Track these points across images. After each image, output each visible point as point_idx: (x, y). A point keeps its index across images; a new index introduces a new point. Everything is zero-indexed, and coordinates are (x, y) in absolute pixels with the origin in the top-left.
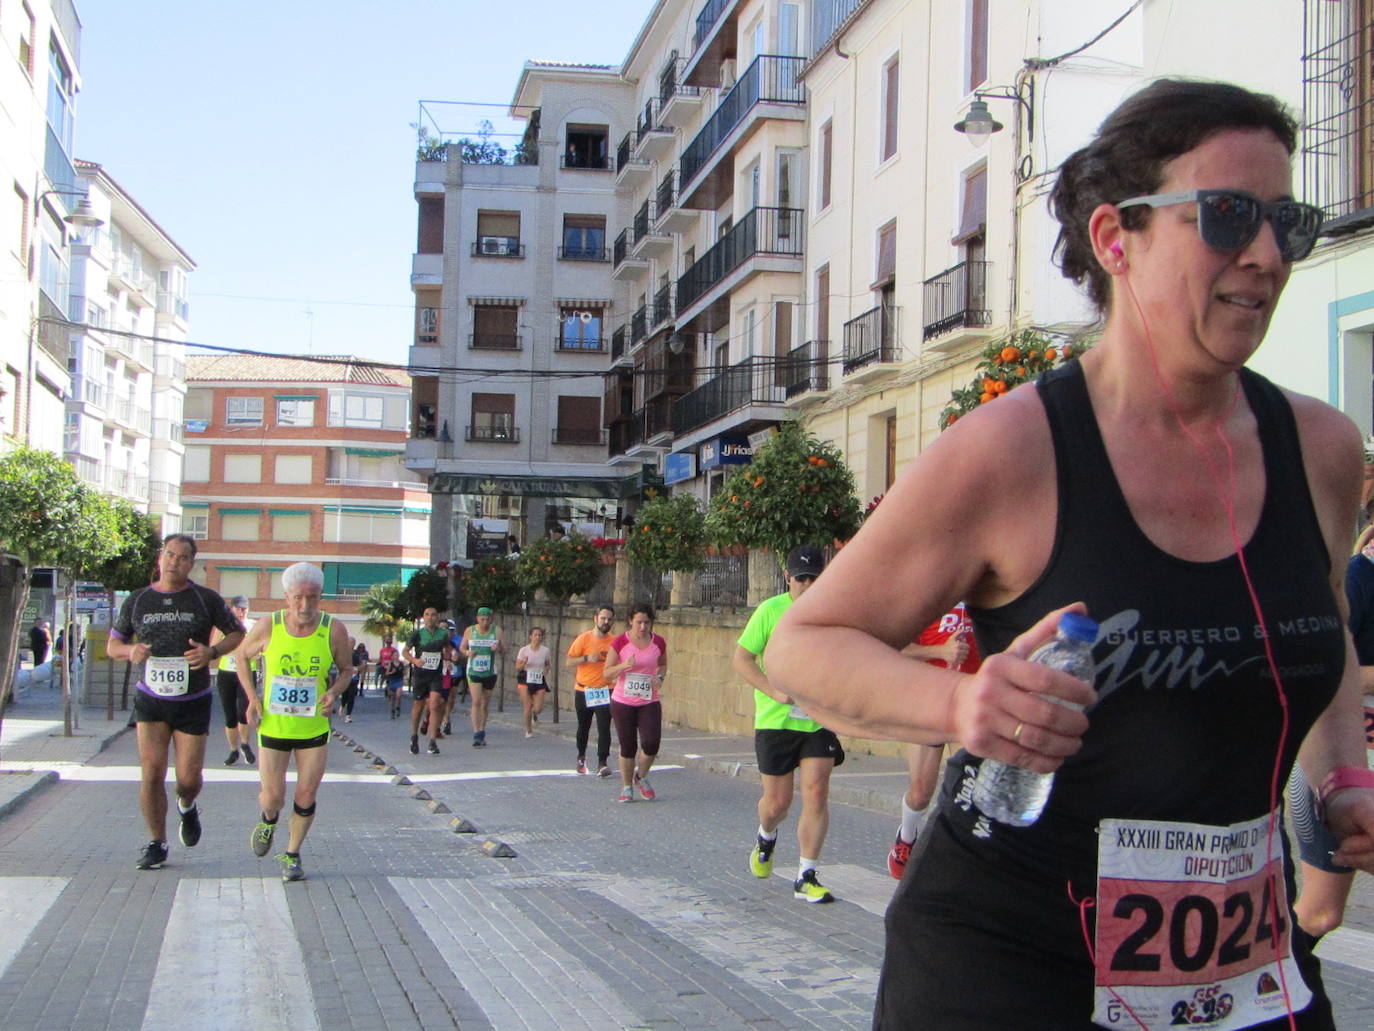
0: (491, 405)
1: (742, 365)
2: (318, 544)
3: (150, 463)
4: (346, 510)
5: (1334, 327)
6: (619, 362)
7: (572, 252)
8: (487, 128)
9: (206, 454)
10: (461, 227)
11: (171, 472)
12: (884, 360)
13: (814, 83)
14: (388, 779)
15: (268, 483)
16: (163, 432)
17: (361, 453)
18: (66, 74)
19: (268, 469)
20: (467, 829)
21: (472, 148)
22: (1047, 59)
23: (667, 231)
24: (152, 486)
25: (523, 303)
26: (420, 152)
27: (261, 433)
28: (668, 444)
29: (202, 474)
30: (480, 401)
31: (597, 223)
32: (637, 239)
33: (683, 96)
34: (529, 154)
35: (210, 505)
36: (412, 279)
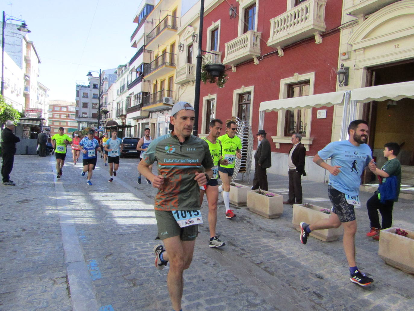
0: (86, 113)
2: (67, 126)
4: (71, 122)
7: (94, 98)
9: (52, 114)
10: (81, 94)
13: (108, 91)
15: (60, 118)
16: (46, 112)
17: (73, 115)
19: (60, 116)
21: (83, 85)
25: (88, 103)
27: (59, 111)
29: (52, 117)
31: (97, 95)
34: (89, 87)
35: (53, 120)
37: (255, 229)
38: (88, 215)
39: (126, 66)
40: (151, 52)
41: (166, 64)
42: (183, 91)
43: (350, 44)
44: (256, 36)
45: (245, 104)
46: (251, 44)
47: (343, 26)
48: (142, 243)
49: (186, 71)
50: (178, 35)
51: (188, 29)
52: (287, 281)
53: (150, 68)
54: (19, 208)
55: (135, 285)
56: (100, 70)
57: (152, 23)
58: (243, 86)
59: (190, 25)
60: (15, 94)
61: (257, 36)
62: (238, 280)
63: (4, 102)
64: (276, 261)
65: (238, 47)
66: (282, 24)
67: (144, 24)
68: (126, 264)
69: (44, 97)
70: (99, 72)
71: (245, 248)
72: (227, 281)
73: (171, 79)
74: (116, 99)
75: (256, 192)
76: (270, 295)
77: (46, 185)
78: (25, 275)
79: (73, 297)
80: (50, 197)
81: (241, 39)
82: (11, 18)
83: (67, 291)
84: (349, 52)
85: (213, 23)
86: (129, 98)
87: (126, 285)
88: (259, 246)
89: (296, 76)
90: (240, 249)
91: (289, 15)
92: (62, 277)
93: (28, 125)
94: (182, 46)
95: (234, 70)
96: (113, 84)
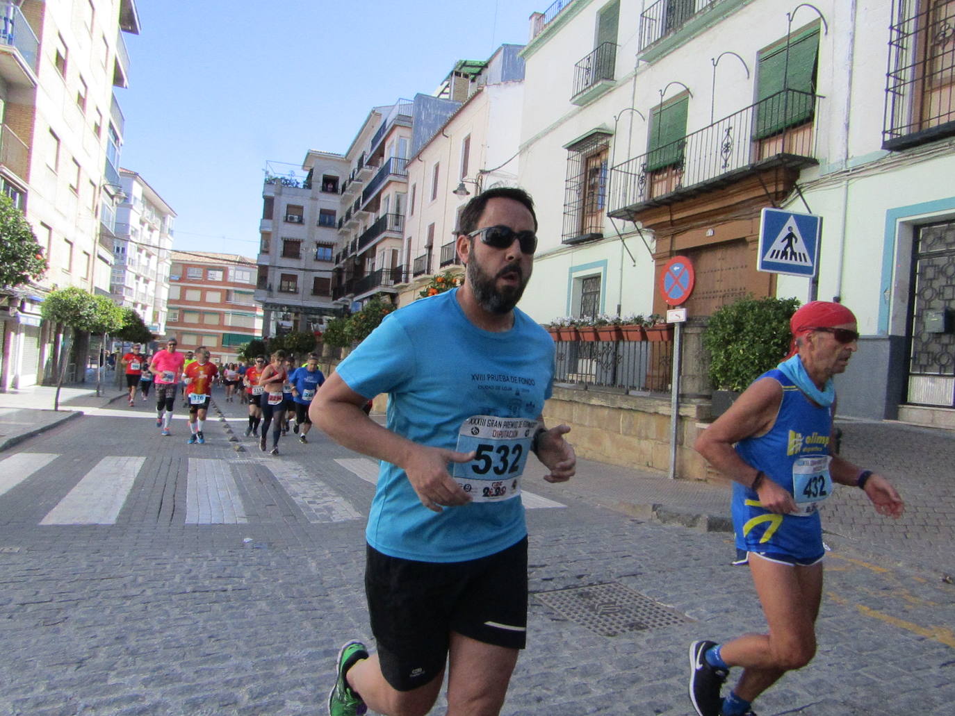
1: (378, 271)
2: (222, 326)
3: (155, 291)
4: (233, 314)
5: (570, 276)
6: (337, 266)
7: (322, 223)
8: (292, 174)
9: (179, 288)
10: (280, 210)
11: (164, 295)
12: (428, 273)
13: (411, 169)
14: (218, 419)
15: (203, 301)
16: (161, 279)
17: (241, 292)
18: (116, 138)
19: (203, 296)
20: (235, 440)
21: (286, 180)
22: (487, 169)
23: (358, 218)
24: (156, 301)
25: (303, 241)
26: (266, 180)
27: (201, 282)
28: (352, 298)
29: (177, 297)
30: (284, 277)
31: (333, 213)
32: (347, 220)
33: (366, 169)
34: (308, 185)
35: (179, 309)
36: (261, 227)
74: (524, 149)
96: (485, 88)
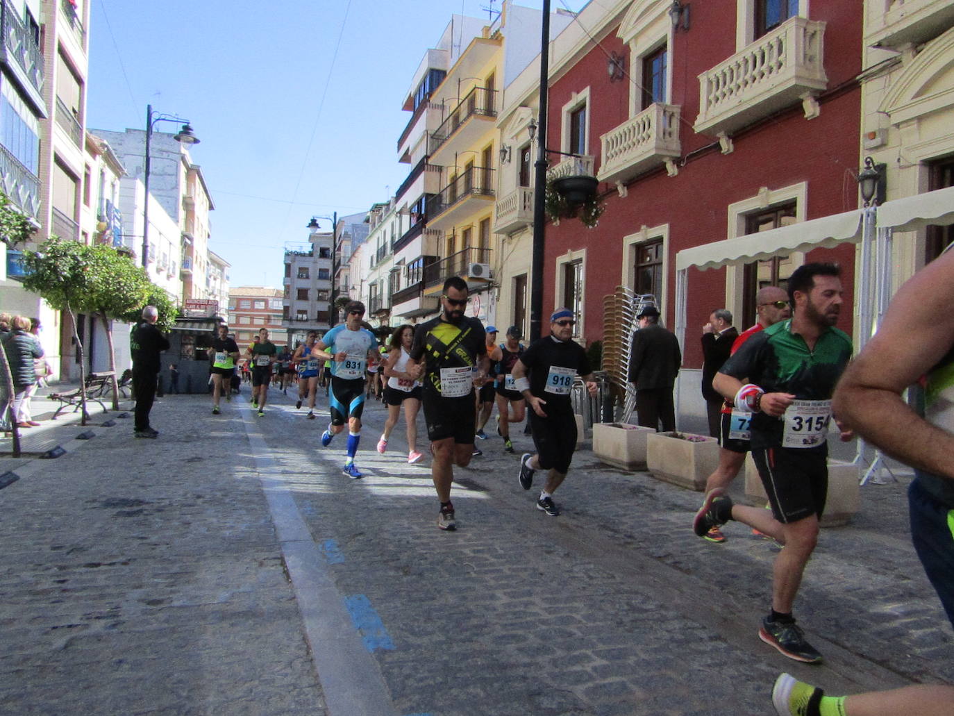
0: (304, 312)
7: (321, 277)
8: (302, 248)
10: (295, 271)
13: (350, 263)
17: (280, 316)
19: (251, 320)
21: (298, 252)
25: (309, 289)
27: (250, 311)
29: (235, 322)
31: (327, 270)
34: (311, 254)
37: (662, 506)
38: (314, 481)
39: (388, 205)
40: (440, 169)
41: (472, 192)
42: (511, 248)
43: (884, 112)
44: (668, 114)
45: (651, 266)
46: (657, 135)
47: (866, 73)
48: (422, 520)
49: (518, 204)
50: (498, 128)
51: (520, 114)
52: (718, 582)
53: (441, 202)
54: (186, 469)
55: (406, 574)
56: (335, 214)
57: (443, 107)
58: (643, 227)
59: (524, 105)
60: (164, 274)
61: (672, 115)
62: (613, 577)
63: (150, 281)
64: (698, 554)
65: (630, 142)
66: (725, 83)
67: (425, 111)
68: (391, 547)
69: (218, 281)
70: (332, 218)
71: (636, 535)
72: (591, 578)
73: (485, 224)
74: (369, 276)
75: (666, 435)
76: (677, 601)
77: (232, 438)
78: (208, 553)
79: (296, 583)
80: (242, 455)
81: (635, 124)
82: (163, 117)
83: (284, 575)
84: (882, 129)
85: (574, 94)
86: (395, 272)
87: (392, 573)
88: (666, 532)
89: (764, 194)
90: (625, 535)
91: (741, 61)
92: (275, 558)
93: (191, 332)
94: (508, 150)
95: (622, 191)
96: (362, 246)
